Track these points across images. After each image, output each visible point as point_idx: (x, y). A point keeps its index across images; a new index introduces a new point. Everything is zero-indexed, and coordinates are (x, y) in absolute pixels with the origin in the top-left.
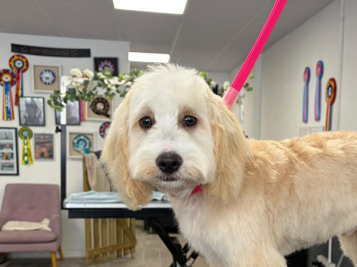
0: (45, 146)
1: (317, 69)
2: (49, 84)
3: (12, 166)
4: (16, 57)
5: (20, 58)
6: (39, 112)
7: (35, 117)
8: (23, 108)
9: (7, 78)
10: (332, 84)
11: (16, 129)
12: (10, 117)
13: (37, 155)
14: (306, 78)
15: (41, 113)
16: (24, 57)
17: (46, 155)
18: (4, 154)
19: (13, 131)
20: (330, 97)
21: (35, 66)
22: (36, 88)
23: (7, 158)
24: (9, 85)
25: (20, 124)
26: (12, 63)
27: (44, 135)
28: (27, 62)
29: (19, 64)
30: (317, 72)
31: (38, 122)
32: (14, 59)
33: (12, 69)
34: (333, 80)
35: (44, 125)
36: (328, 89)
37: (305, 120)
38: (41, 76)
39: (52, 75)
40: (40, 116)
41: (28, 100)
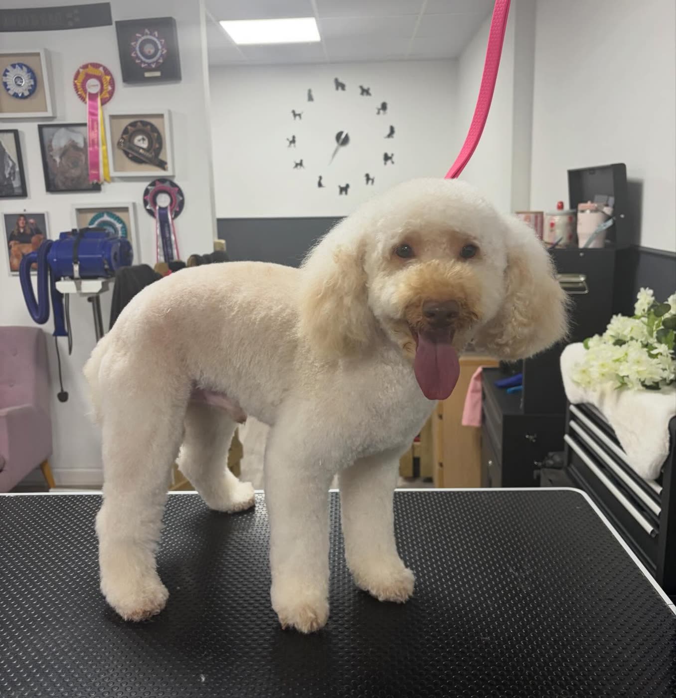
0: (29, 242)
6: (11, 164)
7: (4, 177)
13: (16, 262)
15: (13, 167)
27: (25, 216)
31: (12, 188)
38: (4, 79)
39: (30, 75)
40: (12, 174)
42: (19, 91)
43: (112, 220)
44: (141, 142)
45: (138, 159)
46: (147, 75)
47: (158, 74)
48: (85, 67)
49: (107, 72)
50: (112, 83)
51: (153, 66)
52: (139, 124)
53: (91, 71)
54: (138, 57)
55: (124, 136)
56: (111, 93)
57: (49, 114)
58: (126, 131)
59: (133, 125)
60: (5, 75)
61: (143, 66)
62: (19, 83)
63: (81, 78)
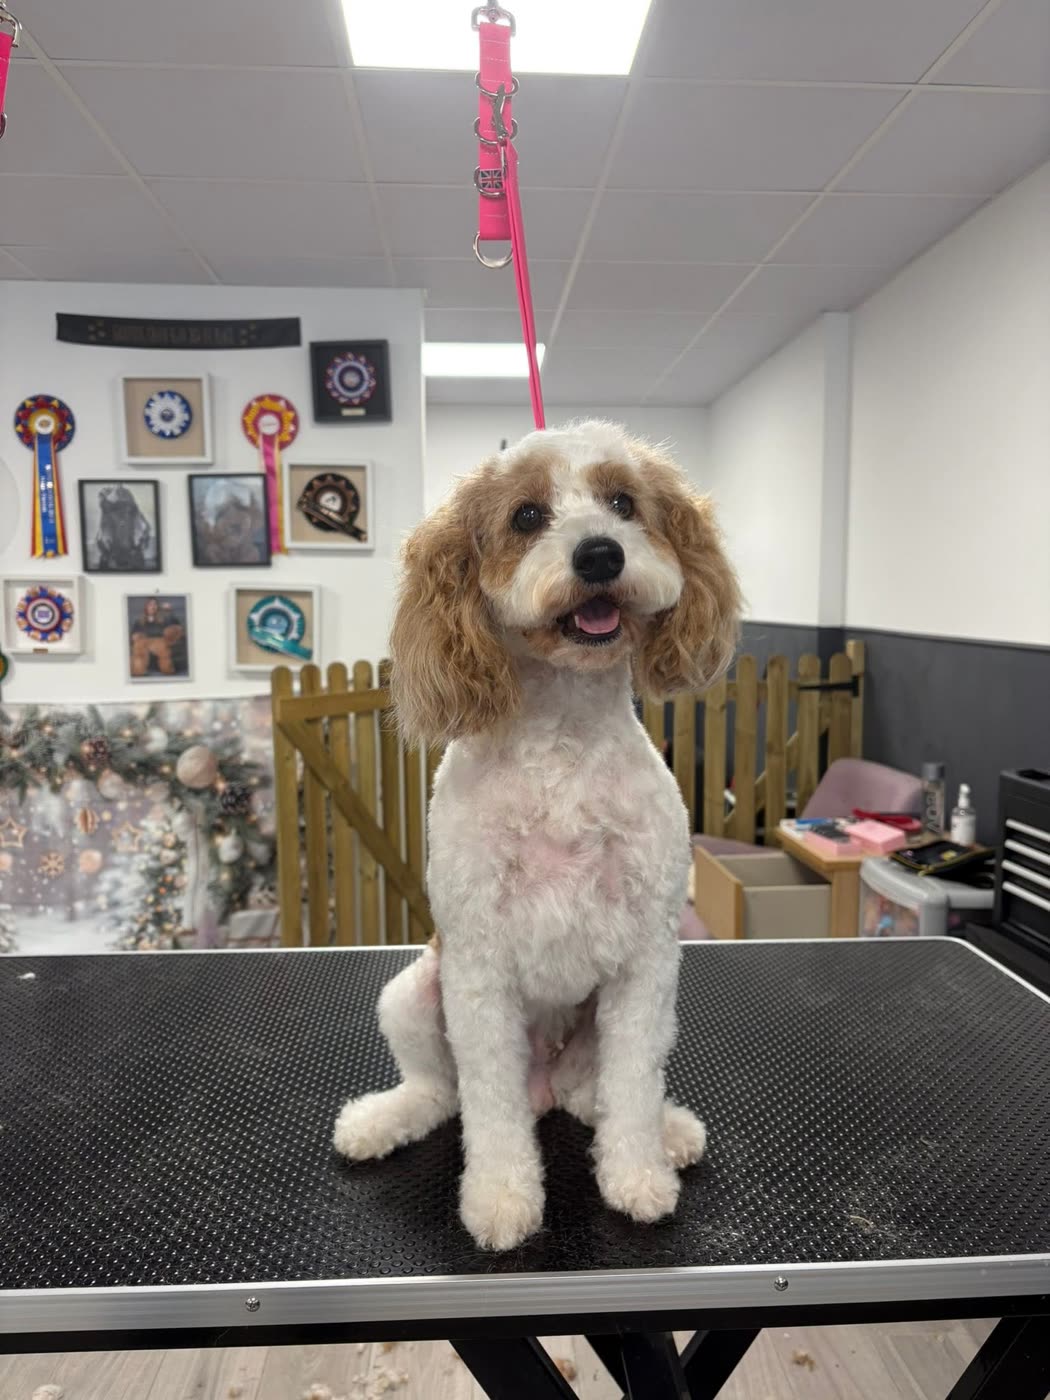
0: (160, 635)
2: (172, 436)
6: (144, 526)
9: (45, 424)
12: (54, 547)
13: (139, 663)
15: (147, 530)
17: (165, 663)
21: (128, 381)
22: (132, 452)
24: (52, 447)
25: (86, 569)
27: (158, 599)
31: (142, 559)
38: (148, 412)
39: (184, 407)
40: (145, 540)
41: (109, 491)
42: (167, 428)
43: (286, 608)
44: (331, 503)
45: (325, 525)
46: (346, 412)
47: (361, 412)
48: (260, 399)
49: (290, 407)
50: (295, 421)
51: (356, 401)
52: (329, 478)
53: (268, 404)
54: (335, 389)
55: (308, 494)
56: (293, 435)
57: (207, 459)
58: (310, 487)
59: (321, 478)
60: (148, 406)
61: (342, 400)
62: (167, 417)
63: (253, 413)
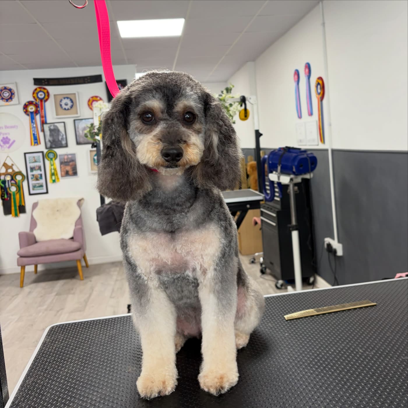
0: (68, 165)
1: (305, 71)
2: (68, 109)
3: (41, 186)
4: (38, 90)
5: (42, 90)
6: (62, 135)
7: (59, 140)
8: (48, 133)
9: (32, 109)
10: (320, 82)
11: (42, 152)
12: (37, 143)
13: (63, 173)
14: (296, 80)
15: (63, 135)
16: (45, 89)
17: (71, 173)
18: (35, 176)
19: (41, 154)
20: (319, 94)
21: (55, 95)
22: (57, 115)
23: (37, 179)
24: (34, 114)
25: (46, 148)
26: (35, 95)
27: (67, 155)
28: (48, 92)
29: (41, 95)
30: (305, 73)
31: (62, 144)
32: (37, 91)
33: (36, 100)
34: (320, 78)
35: (66, 146)
36: (317, 87)
37: (300, 117)
38: (61, 103)
39: (71, 101)
40: (62, 139)
41: (51, 126)
42: (67, 107)
48: (92, 97)
49: (101, 99)
53: (94, 99)
57: (79, 115)
62: (66, 104)
63: (91, 101)
